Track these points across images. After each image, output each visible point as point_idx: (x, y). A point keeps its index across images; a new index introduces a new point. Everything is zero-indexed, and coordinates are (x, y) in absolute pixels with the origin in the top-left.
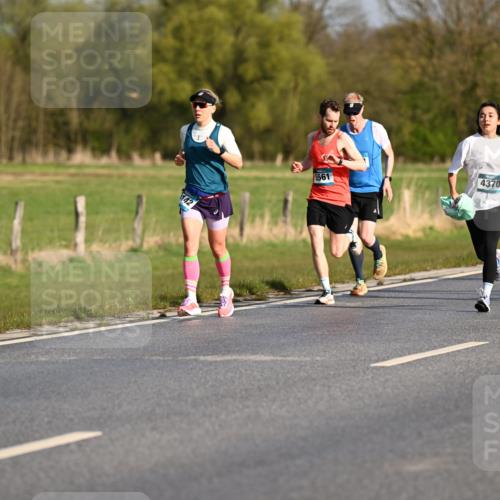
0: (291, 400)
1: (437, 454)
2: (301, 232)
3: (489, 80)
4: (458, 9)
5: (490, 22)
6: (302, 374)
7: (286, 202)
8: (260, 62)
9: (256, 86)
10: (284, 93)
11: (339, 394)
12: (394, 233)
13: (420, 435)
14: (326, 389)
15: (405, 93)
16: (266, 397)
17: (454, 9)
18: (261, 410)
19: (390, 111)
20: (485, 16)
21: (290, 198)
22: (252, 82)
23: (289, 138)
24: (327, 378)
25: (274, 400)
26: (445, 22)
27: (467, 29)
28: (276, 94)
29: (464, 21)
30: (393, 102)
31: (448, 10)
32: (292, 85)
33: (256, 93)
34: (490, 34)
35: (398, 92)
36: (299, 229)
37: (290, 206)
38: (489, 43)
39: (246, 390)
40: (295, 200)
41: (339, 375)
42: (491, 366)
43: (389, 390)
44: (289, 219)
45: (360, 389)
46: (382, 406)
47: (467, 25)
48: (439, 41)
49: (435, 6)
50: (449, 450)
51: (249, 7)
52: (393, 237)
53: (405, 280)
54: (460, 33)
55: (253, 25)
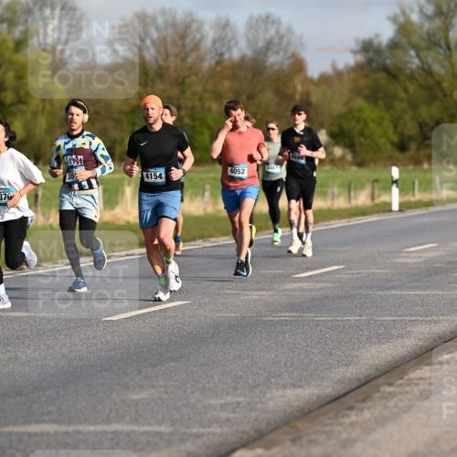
0: (42, 346)
1: (152, 387)
2: (48, 219)
3: (190, 104)
4: (166, 50)
5: (190, 60)
6: (51, 326)
7: (37, 196)
8: (16, 90)
9: (14, 108)
10: (35, 114)
11: (78, 341)
12: (119, 219)
13: (140, 372)
14: (68, 337)
15: (125, 113)
16: (23, 344)
17: (163, 50)
18: (19, 354)
19: (115, 127)
20: (187, 55)
21: (40, 194)
22: (10, 105)
23: (39, 147)
24: (68, 329)
25: (29, 346)
26: (156, 60)
27: (173, 65)
28: (29, 115)
29: (171, 59)
30: (117, 121)
31: (158, 51)
32: (41, 107)
33: (14, 114)
34: (190, 69)
35: (122, 112)
36: (47, 216)
37: (40, 199)
38: (189, 76)
39: (8, 339)
40: (43, 195)
41: (78, 327)
42: (192, 319)
43: (115, 338)
44: (39, 209)
45: (94, 337)
46: (111, 350)
47: (172, 62)
48: (152, 74)
49: (148, 48)
50: (161, 383)
51: (8, 48)
52: (117, 223)
53: (128, 255)
54: (168, 68)
55: (11, 62)
